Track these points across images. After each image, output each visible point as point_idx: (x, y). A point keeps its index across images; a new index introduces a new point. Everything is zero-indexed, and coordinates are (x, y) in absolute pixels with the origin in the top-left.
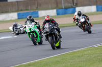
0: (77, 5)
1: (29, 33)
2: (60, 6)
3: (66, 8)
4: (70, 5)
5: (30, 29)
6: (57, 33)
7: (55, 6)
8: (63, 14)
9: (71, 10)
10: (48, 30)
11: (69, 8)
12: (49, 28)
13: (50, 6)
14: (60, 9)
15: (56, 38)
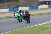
0: (19, 6)
1: (17, 17)
2: (11, 7)
3: (14, 8)
4: (15, 6)
5: (17, 16)
6: (29, 16)
7: (8, 7)
8: (12, 11)
9: (16, 9)
10: (25, 15)
11: (15, 8)
12: (25, 14)
13: (6, 7)
14: (11, 8)
15: (28, 18)
